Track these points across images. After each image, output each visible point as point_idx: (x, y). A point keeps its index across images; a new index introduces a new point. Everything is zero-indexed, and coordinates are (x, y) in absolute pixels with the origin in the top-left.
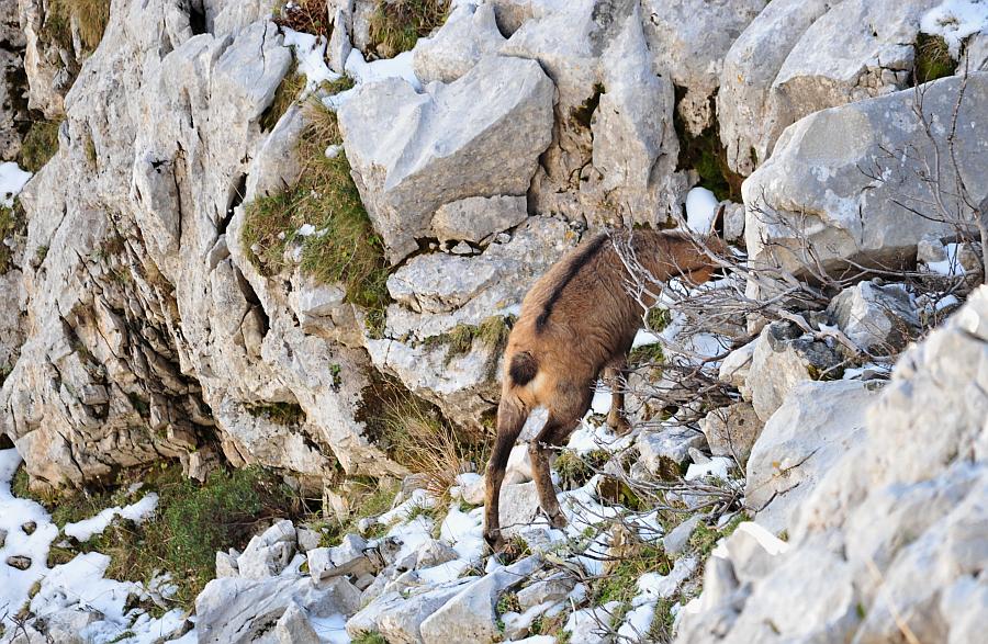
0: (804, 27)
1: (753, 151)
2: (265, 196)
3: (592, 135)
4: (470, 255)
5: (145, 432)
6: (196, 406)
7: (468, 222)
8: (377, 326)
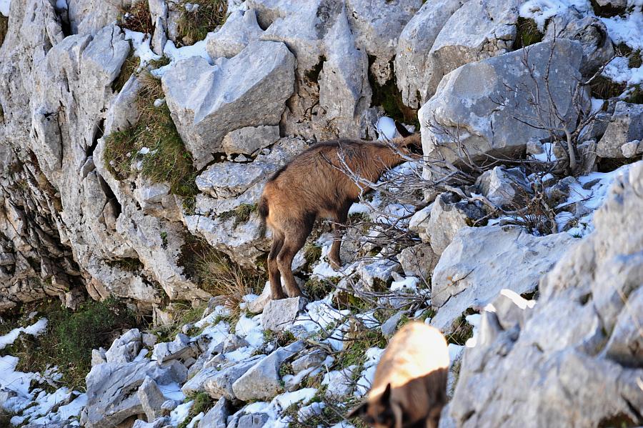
0: (447, 17)
1: (418, 93)
2: (117, 131)
3: (319, 87)
4: (246, 162)
5: (38, 281)
6: (69, 264)
7: (244, 143)
8: (190, 208)
